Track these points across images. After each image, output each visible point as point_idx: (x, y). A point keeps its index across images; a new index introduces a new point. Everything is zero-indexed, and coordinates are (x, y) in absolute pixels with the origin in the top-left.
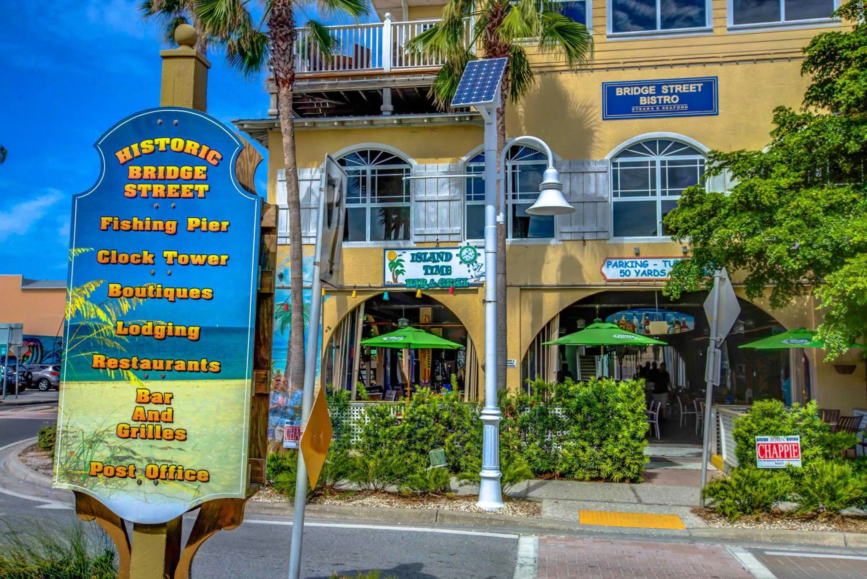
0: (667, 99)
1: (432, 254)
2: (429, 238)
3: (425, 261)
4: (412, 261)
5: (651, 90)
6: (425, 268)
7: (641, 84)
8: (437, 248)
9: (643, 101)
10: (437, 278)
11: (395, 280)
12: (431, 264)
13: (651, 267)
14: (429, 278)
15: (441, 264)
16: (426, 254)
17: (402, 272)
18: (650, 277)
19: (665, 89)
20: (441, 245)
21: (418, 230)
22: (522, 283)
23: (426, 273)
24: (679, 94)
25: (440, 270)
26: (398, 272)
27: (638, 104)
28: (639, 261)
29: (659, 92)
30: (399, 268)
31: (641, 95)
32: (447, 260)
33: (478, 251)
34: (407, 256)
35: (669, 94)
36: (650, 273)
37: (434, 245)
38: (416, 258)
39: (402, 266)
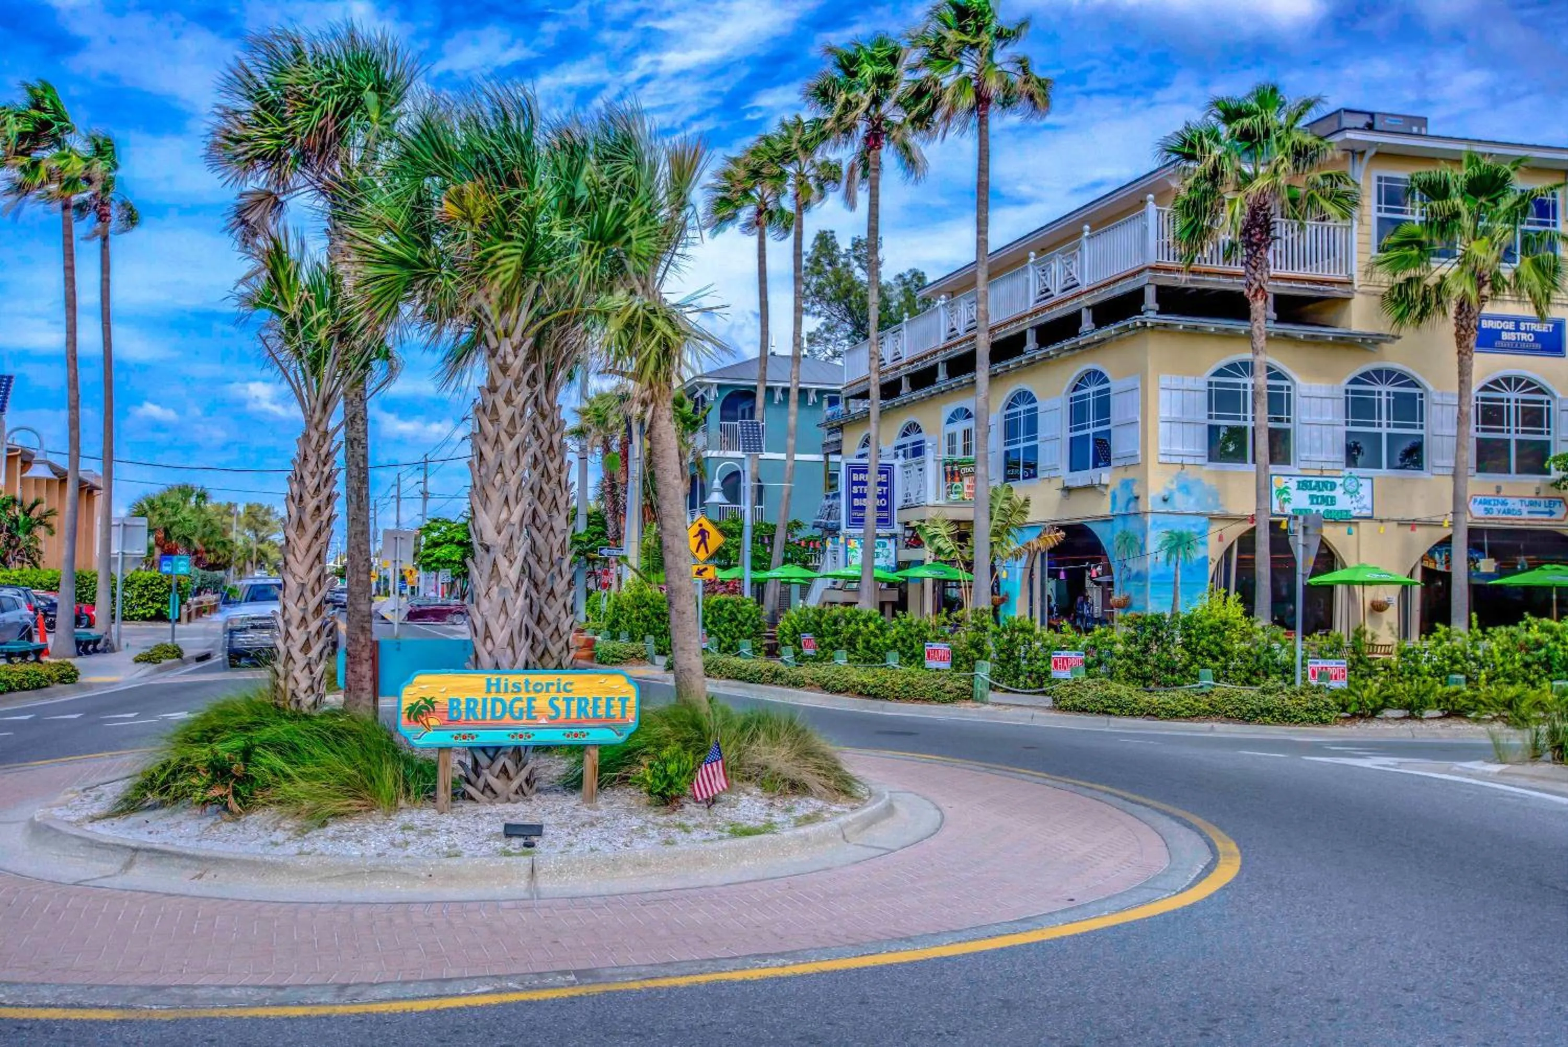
0: (1525, 337)
1: (1317, 482)
2: (1313, 465)
3: (1311, 489)
4: (1299, 488)
5: (1511, 325)
6: (1311, 497)
7: (1503, 319)
8: (1321, 476)
9: (1505, 336)
10: (1322, 508)
11: (1282, 509)
12: (1315, 493)
13: (1510, 506)
14: (1314, 508)
15: (1325, 493)
16: (1311, 482)
17: (1288, 500)
18: (1510, 516)
19: (1522, 326)
20: (1325, 473)
21: (1304, 455)
22: (1400, 517)
23: (1312, 503)
24: (1534, 332)
25: (1325, 500)
26: (1285, 500)
27: (1500, 339)
28: (1500, 499)
29: (1517, 329)
30: (1285, 496)
31: (1503, 330)
32: (1332, 490)
33: (1361, 481)
34: (1293, 484)
35: (1526, 332)
36: (1509, 512)
37: (1318, 473)
38: (1303, 486)
39: (1288, 493)
